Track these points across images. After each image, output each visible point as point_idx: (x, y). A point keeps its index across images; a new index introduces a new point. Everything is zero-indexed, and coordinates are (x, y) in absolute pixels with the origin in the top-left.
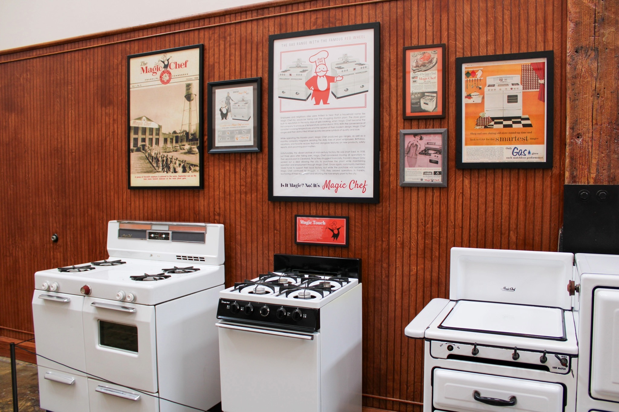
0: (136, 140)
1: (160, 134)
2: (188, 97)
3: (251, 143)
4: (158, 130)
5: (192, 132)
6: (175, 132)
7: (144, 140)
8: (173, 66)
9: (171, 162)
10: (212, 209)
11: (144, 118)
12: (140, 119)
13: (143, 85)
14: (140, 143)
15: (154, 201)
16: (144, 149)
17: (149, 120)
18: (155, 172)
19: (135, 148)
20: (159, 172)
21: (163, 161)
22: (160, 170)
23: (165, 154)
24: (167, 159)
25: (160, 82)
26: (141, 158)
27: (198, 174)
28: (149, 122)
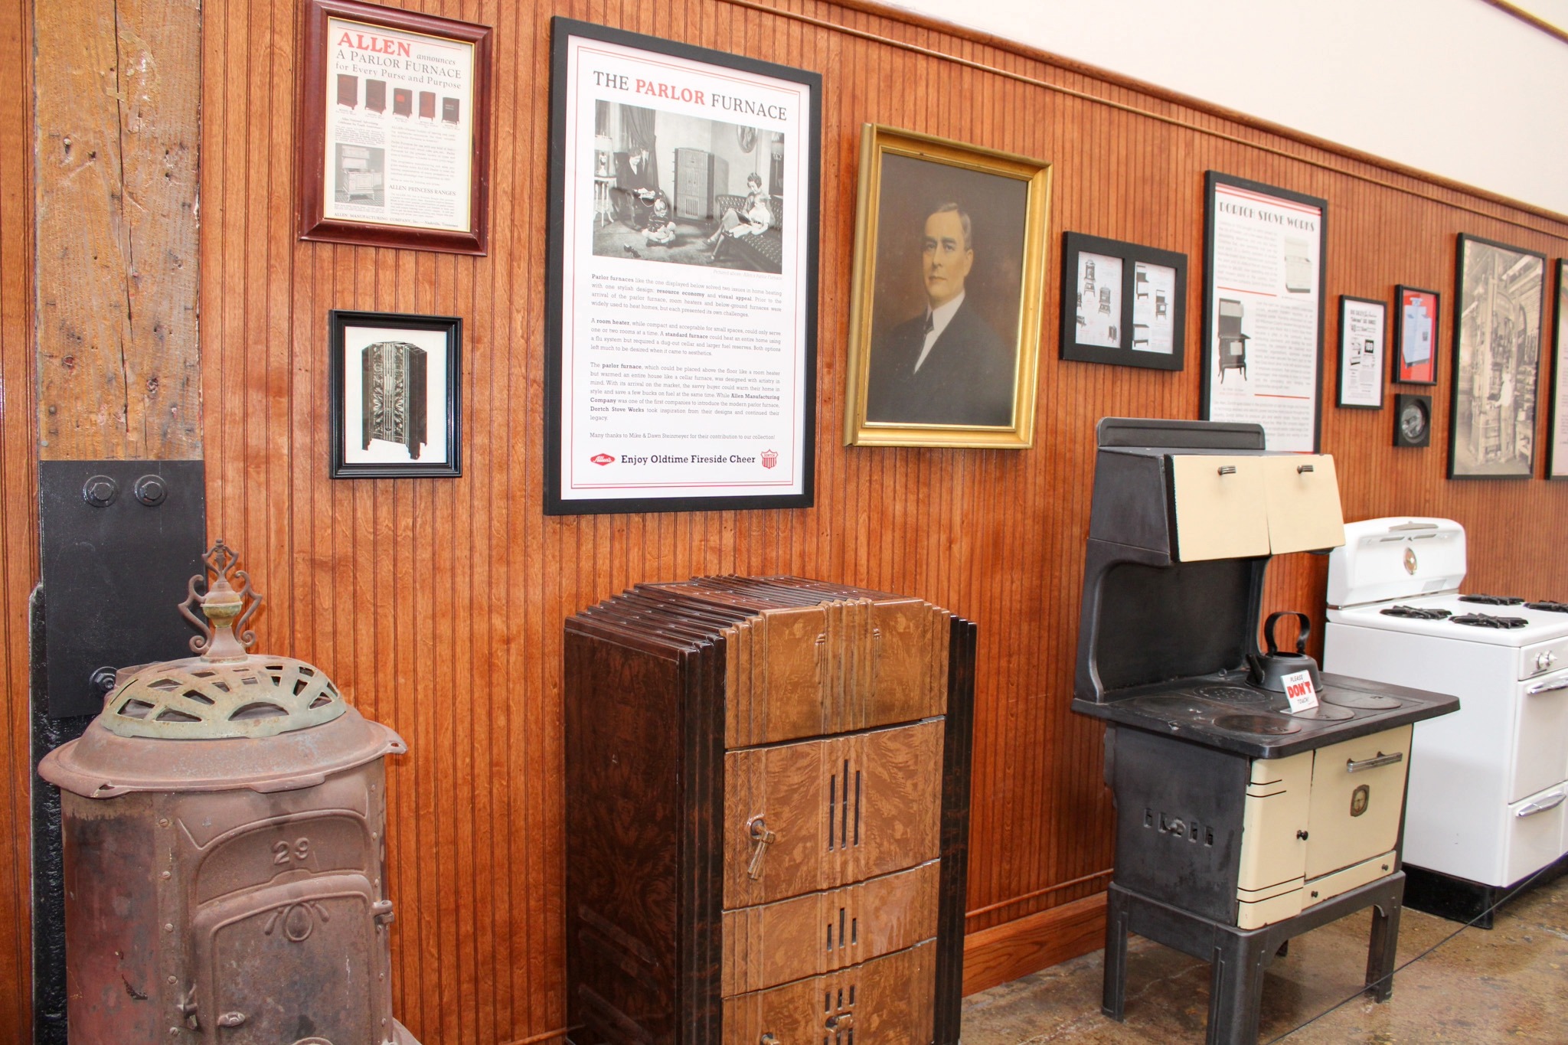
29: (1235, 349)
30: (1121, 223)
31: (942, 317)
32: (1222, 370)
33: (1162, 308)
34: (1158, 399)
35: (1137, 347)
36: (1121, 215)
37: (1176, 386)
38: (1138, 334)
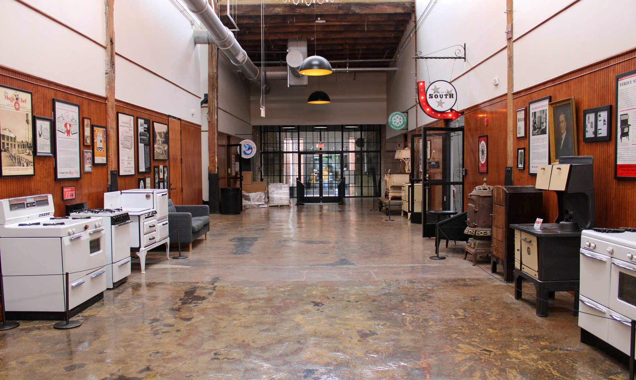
0: (4, 143)
1: (16, 142)
2: (27, 122)
3: (49, 151)
4: (15, 138)
5: (29, 142)
6: (22, 142)
7: (8, 144)
8: (20, 100)
9: (21, 160)
10: (36, 188)
11: (7, 130)
12: (5, 129)
13: (6, 107)
14: (6, 146)
15: (12, 185)
16: (8, 151)
17: (10, 131)
18: (14, 166)
19: (3, 149)
20: (16, 166)
21: (18, 159)
22: (17, 165)
23: (19, 155)
24: (20, 158)
25: (14, 108)
26: (7, 156)
27: (32, 167)
28: (10, 133)
29: (626, 130)
30: (597, 102)
31: (564, 137)
32: (621, 138)
33: (605, 123)
34: (607, 149)
35: (598, 136)
36: (597, 100)
37: (611, 145)
38: (599, 132)
